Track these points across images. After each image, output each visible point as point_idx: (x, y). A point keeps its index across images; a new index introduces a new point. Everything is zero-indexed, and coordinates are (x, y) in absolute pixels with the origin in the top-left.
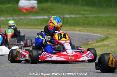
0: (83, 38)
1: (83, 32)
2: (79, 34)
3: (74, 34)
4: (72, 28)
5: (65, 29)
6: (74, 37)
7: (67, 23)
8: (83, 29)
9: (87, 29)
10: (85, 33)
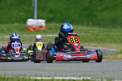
10: (100, 48)
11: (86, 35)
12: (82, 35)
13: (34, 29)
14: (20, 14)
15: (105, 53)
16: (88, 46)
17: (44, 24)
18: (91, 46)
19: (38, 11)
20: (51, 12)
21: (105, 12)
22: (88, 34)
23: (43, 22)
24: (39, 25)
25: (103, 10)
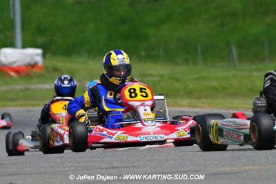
13: (17, 71)
17: (39, 59)
19: (23, 30)
21: (164, 27)
23: (38, 55)
24: (28, 60)
25: (161, 22)
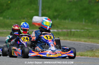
0: (88, 47)
1: (88, 42)
2: (85, 44)
3: (80, 43)
4: (78, 39)
5: (72, 40)
6: (80, 46)
7: (73, 35)
8: (88, 40)
9: (91, 40)
10: (90, 43)
11: (80, 31)
12: (77, 31)
14: (30, 11)
15: (92, 48)
16: (79, 41)
18: (82, 41)
20: (56, 10)
22: (83, 30)
